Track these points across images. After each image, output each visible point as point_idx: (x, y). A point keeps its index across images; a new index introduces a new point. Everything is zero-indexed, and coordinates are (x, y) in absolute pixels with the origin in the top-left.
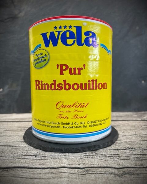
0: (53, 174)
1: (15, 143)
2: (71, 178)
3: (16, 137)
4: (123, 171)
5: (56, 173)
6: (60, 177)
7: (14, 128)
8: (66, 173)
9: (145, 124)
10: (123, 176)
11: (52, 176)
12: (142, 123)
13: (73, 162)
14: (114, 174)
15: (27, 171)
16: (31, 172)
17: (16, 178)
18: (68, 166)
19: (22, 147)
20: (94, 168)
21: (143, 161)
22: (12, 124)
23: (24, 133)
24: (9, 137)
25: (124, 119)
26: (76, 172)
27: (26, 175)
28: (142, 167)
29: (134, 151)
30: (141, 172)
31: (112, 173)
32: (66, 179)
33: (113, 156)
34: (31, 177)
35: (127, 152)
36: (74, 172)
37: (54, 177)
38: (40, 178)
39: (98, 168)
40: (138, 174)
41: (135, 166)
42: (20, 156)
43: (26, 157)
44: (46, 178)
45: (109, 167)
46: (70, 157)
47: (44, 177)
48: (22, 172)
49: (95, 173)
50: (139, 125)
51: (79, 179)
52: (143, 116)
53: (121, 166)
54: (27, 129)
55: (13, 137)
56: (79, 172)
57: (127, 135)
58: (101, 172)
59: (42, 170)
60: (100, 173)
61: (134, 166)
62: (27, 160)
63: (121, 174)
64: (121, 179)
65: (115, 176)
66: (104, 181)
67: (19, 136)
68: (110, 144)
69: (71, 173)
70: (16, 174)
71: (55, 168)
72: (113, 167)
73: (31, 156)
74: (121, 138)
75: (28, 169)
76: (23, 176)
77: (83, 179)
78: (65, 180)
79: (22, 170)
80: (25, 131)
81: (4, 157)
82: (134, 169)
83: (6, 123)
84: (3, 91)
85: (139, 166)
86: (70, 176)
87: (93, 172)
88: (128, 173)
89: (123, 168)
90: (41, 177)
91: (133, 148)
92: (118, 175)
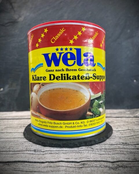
0: (51, 168)
1: (16, 139)
2: (69, 171)
3: (16, 134)
4: (117, 164)
5: (54, 167)
6: (58, 170)
7: (14, 125)
8: (64, 166)
9: (137, 120)
10: (118, 169)
11: (51, 169)
12: (134, 120)
13: (70, 156)
14: (109, 167)
15: (27, 165)
16: (31, 166)
17: (17, 172)
18: (66, 160)
19: (22, 143)
20: (90, 162)
21: (136, 155)
22: (13, 121)
23: (24, 129)
24: (10, 134)
25: (118, 116)
26: (73, 165)
27: (26, 169)
28: (135, 161)
29: (127, 146)
30: (134, 166)
31: (106, 167)
32: (64, 172)
33: (108, 150)
34: (31, 171)
35: (121, 146)
36: (71, 166)
37: (52, 170)
38: (39, 172)
39: (94, 162)
40: (131, 167)
41: (129, 160)
42: (20, 151)
43: (26, 152)
44: (45, 171)
45: (104, 161)
46: (67, 152)
47: (43, 171)
48: (22, 166)
49: (91, 167)
50: (131, 121)
51: (76, 172)
52: (135, 113)
53: (115, 160)
54: (27, 126)
55: (13, 133)
56: (76, 166)
57: (121, 130)
58: (97, 165)
59: (41, 164)
60: (95, 167)
61: (127, 160)
62: (27, 155)
63: (115, 167)
64: (115, 171)
65: (110, 169)
66: (100, 173)
67: (19, 133)
68: (105, 139)
69: (69, 167)
70: (17, 168)
71: (54, 162)
72: (108, 160)
73: (30, 151)
74: (115, 134)
75: (28, 163)
76: (23, 169)
77: (79, 172)
78: (62, 173)
79: (22, 164)
80: (25, 128)
81: (5, 152)
82: (127, 163)
83: (7, 120)
84: (4, 90)
85: (132, 159)
86: (68, 170)
87: (89, 165)
88: (122, 166)
89: (117, 162)
90: (41, 171)
91: (126, 143)
92: (113, 168)
